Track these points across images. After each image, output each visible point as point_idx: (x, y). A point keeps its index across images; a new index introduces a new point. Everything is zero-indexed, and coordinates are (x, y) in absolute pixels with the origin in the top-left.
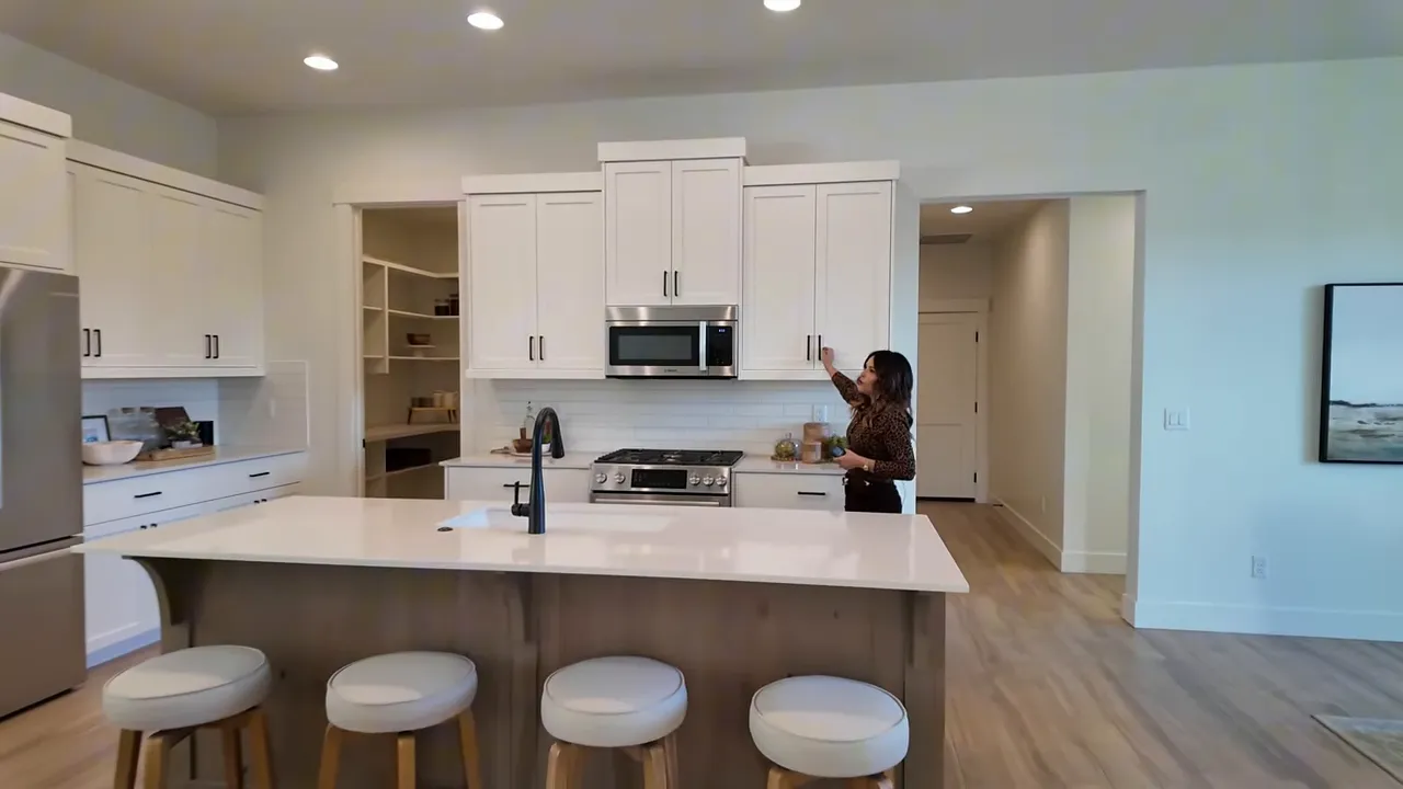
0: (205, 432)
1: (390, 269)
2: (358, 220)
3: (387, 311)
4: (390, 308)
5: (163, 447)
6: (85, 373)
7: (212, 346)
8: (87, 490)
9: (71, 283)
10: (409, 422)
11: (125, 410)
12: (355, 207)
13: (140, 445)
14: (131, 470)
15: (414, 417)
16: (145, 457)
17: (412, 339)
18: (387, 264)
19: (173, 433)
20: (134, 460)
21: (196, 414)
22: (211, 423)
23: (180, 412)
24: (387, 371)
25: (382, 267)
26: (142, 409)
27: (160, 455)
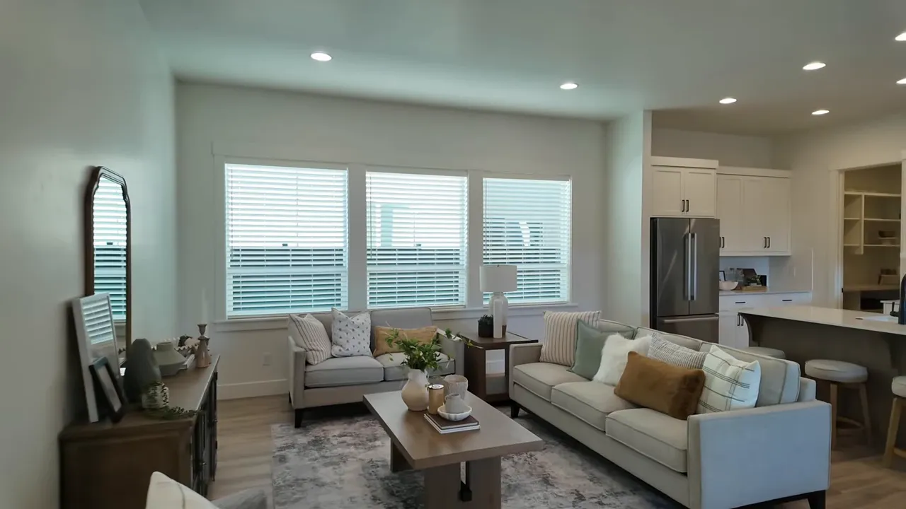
0: (763, 280)
1: (865, 196)
2: (842, 177)
3: (863, 219)
4: (865, 217)
5: (746, 285)
6: (721, 255)
7: (767, 243)
8: (720, 297)
9: (717, 222)
10: (879, 282)
11: (731, 269)
12: (840, 171)
13: (736, 283)
14: (733, 293)
15: (882, 280)
16: (738, 289)
17: (882, 234)
18: (863, 194)
19: (748, 280)
20: (734, 289)
21: (759, 272)
22: (765, 276)
23: (753, 271)
24: (862, 253)
25: (861, 196)
26: (738, 269)
27: (745, 288)
